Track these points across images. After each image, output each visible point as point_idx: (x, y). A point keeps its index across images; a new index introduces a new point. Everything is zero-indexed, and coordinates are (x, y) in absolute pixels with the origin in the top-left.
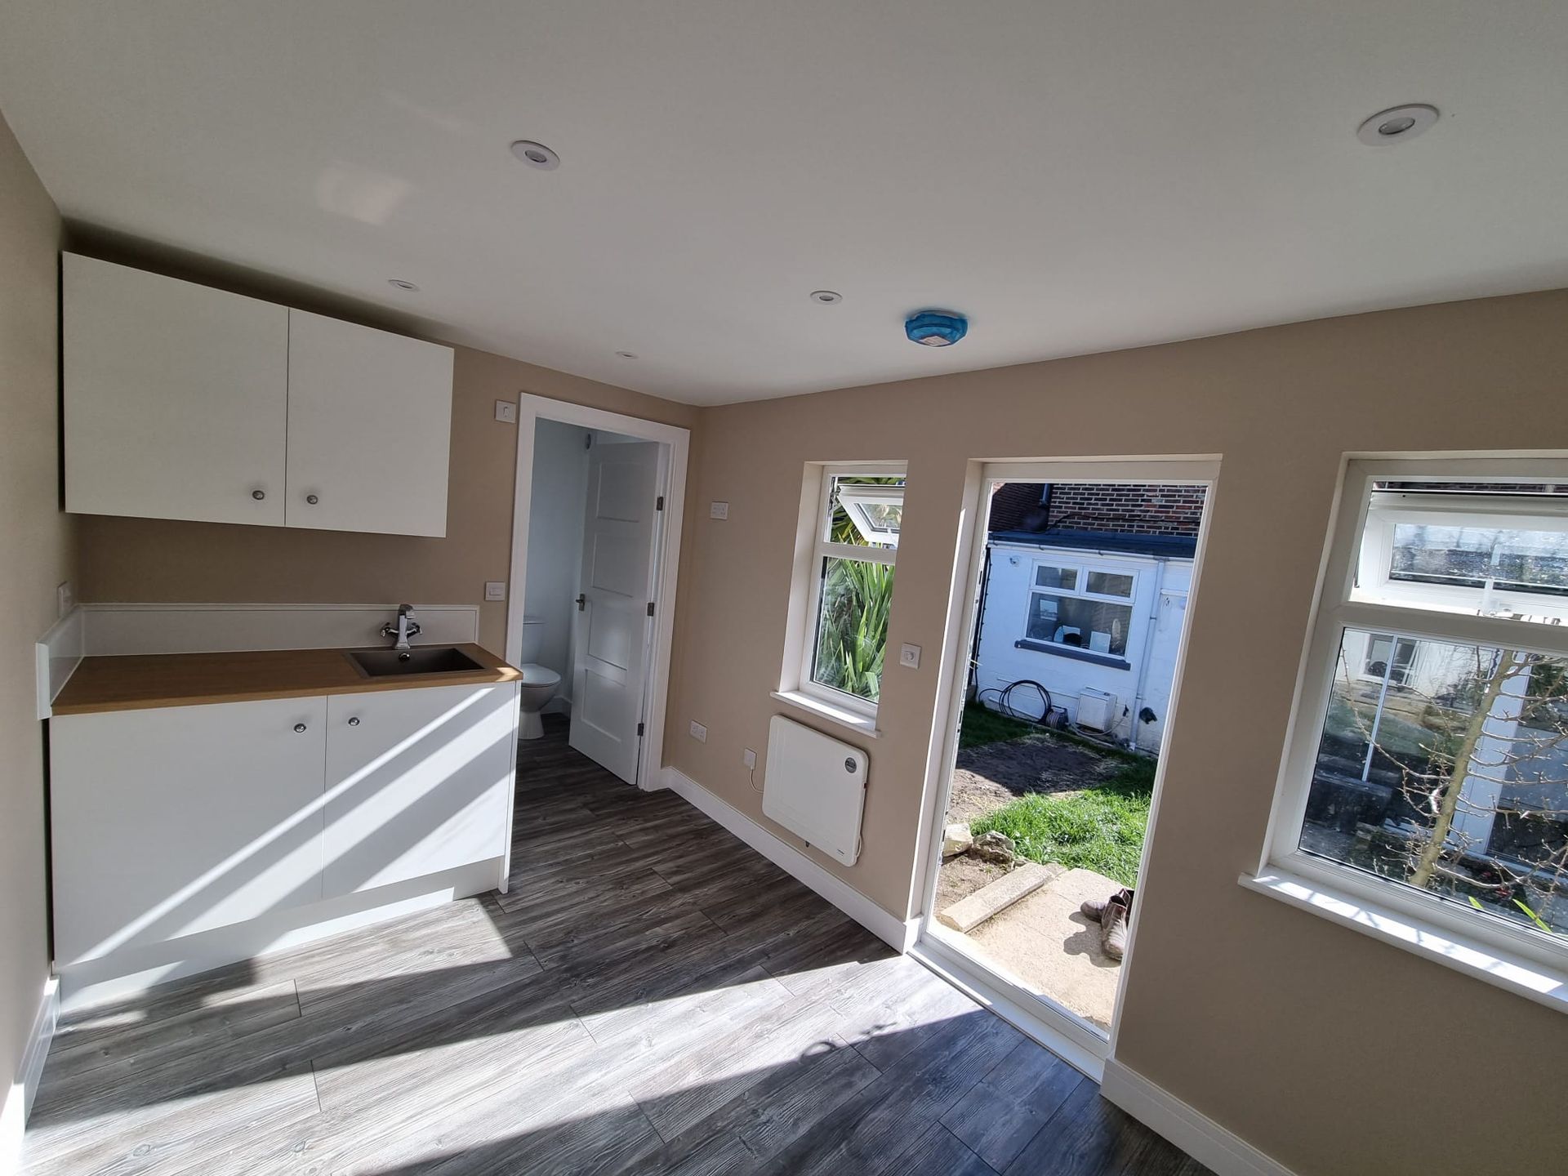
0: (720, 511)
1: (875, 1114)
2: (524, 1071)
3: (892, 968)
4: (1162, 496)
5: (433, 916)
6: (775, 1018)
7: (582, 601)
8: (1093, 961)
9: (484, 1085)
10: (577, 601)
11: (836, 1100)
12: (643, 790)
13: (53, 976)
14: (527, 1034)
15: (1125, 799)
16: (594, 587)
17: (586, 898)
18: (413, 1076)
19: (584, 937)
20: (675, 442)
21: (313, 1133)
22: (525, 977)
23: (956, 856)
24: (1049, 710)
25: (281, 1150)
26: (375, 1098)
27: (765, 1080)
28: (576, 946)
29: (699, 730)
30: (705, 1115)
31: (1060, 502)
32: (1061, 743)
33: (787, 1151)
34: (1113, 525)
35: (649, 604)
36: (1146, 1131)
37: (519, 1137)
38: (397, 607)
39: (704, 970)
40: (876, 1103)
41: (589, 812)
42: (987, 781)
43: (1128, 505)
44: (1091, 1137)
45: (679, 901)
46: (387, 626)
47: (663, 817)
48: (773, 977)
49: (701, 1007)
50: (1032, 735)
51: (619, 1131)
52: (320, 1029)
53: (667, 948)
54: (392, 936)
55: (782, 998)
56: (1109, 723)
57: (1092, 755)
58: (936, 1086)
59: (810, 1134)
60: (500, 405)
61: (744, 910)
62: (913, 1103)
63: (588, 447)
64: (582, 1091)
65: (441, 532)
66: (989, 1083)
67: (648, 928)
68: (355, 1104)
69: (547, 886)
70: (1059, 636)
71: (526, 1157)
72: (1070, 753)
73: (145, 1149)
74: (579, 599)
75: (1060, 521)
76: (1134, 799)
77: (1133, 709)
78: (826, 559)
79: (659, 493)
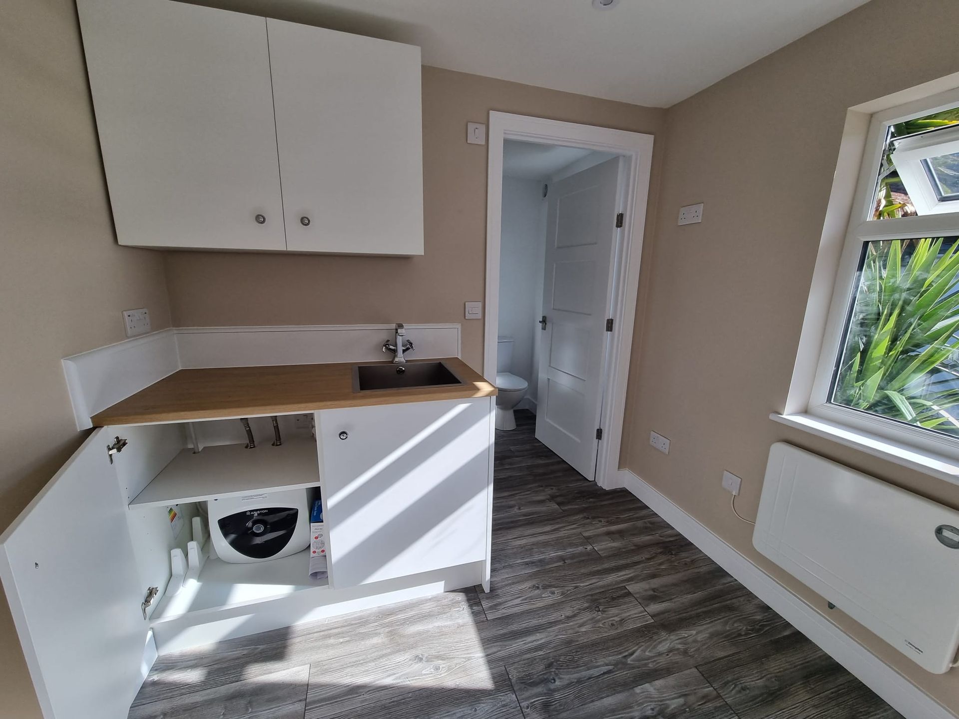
0: (692, 215)
5: (426, 608)
7: (544, 321)
10: (540, 322)
12: (601, 487)
16: (554, 309)
19: (566, 678)
20: (638, 148)
28: (558, 689)
29: (662, 443)
35: (608, 320)
38: (394, 326)
41: (557, 507)
46: (386, 345)
47: (626, 521)
60: (471, 127)
63: (545, 196)
65: (420, 250)
67: (638, 681)
74: (541, 320)
78: (866, 244)
79: (619, 210)
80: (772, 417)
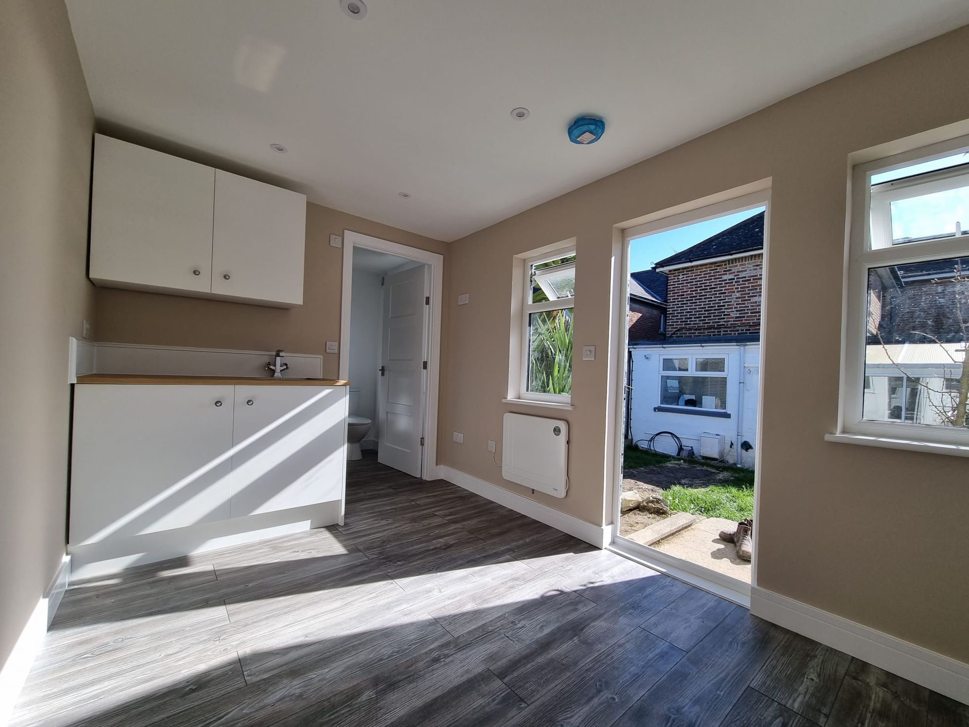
0: (464, 299)
1: (596, 623)
2: (360, 604)
3: (596, 556)
4: (736, 311)
5: (298, 536)
6: (521, 579)
7: (383, 370)
8: (732, 562)
9: (332, 611)
10: (380, 370)
11: (568, 617)
12: (425, 480)
13: (67, 554)
14: (360, 587)
15: (739, 490)
16: (389, 360)
17: (393, 527)
18: (288, 607)
19: (394, 544)
20: (434, 262)
21: (225, 633)
22: (358, 562)
23: (630, 510)
24: (681, 449)
25: (205, 640)
26: (264, 616)
27: (518, 608)
28: (388, 548)
29: (459, 437)
30: (480, 624)
31: (672, 322)
32: (692, 465)
33: (537, 641)
34: (708, 332)
35: (424, 362)
36: (787, 631)
37: (358, 634)
38: (273, 354)
39: (472, 558)
40: (595, 618)
41: (393, 490)
42: (646, 484)
43: (715, 319)
44: (748, 634)
45: (452, 527)
46: (268, 365)
47: (439, 491)
48: (518, 560)
49: (473, 574)
50: (672, 462)
51: (424, 632)
52: (228, 586)
53: (448, 548)
54: (274, 545)
55: (525, 570)
56: (722, 454)
57: (713, 470)
58: (635, 610)
59: (552, 633)
60: (333, 237)
61: (496, 530)
62: (620, 618)
63: (383, 284)
64: (398, 613)
65: (300, 302)
66: (672, 609)
67: (434, 539)
68: (252, 619)
69: (369, 522)
70: (681, 401)
71: (364, 643)
72: (698, 470)
73: (120, 640)
75: (673, 334)
76: (745, 490)
77: (736, 443)
78: (530, 314)
79: (426, 294)
80: (503, 401)
